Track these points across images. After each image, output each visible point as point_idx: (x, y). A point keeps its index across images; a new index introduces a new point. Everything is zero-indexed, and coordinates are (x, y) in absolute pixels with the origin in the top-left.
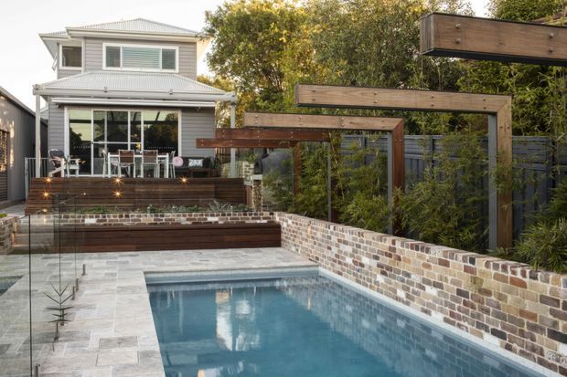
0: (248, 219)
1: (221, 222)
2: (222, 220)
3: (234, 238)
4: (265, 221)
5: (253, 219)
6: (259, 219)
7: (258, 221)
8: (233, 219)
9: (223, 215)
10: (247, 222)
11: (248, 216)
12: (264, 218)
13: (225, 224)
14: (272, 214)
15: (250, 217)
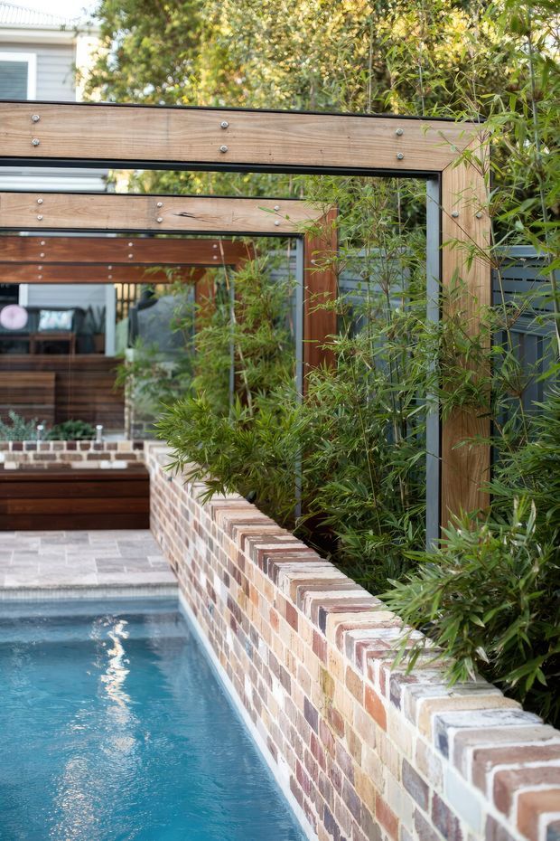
0: (79, 458)
1: (10, 466)
2: (13, 458)
3: (30, 506)
4: (122, 464)
5: (90, 457)
6: (107, 457)
7: (104, 464)
8: (42, 457)
9: (18, 447)
10: (76, 465)
11: (78, 451)
12: (119, 457)
13: (21, 469)
14: (139, 446)
15: (85, 454)
